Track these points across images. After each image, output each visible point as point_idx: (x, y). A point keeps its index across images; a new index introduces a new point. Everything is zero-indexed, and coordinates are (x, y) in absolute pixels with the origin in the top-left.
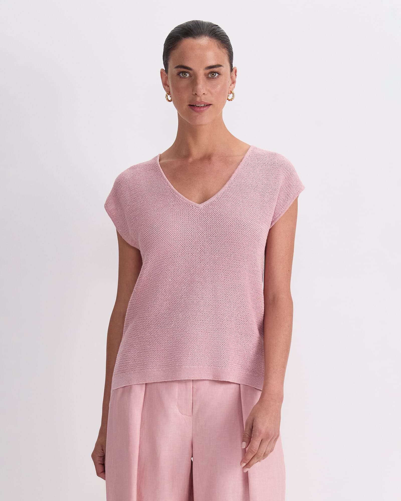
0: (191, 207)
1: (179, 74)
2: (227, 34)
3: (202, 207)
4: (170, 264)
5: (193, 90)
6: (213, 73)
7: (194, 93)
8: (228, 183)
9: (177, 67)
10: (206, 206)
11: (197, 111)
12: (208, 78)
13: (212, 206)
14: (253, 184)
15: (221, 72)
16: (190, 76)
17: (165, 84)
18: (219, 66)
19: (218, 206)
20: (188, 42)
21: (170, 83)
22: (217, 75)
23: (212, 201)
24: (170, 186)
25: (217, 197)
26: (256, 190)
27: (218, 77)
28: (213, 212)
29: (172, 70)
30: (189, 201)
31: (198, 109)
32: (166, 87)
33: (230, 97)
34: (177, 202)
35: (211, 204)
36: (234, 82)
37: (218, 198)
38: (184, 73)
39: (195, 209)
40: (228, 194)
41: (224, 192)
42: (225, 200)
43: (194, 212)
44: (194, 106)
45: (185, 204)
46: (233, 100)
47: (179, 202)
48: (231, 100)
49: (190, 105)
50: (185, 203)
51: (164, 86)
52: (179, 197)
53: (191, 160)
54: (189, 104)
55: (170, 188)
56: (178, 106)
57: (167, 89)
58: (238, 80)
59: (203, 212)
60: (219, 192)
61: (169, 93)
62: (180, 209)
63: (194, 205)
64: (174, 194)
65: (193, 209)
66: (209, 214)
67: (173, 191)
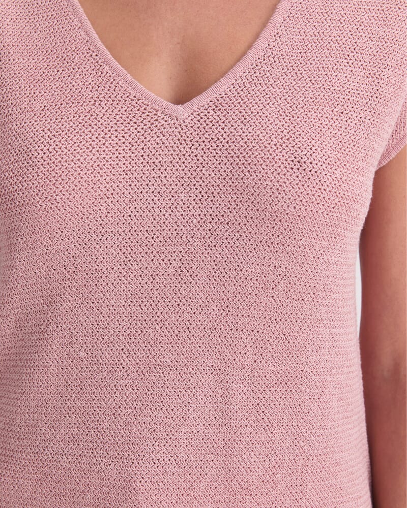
0: (150, 114)
3: (186, 115)
4: (82, 305)
8: (265, 34)
10: (200, 112)
13: (218, 112)
14: (344, 39)
19: (237, 112)
23: (219, 96)
24: (87, 33)
25: (234, 81)
26: (353, 58)
28: (222, 135)
30: (146, 91)
34: (106, 90)
35: (216, 104)
37: (237, 87)
39: (163, 122)
40: (268, 74)
41: (254, 65)
42: (258, 93)
43: (161, 132)
45: (133, 103)
47: (112, 90)
50: (131, 97)
52: (115, 73)
55: (87, 38)
59: (188, 134)
60: (239, 63)
62: (118, 117)
63: (160, 109)
64: (100, 61)
65: (157, 120)
66: (208, 144)
67: (95, 50)
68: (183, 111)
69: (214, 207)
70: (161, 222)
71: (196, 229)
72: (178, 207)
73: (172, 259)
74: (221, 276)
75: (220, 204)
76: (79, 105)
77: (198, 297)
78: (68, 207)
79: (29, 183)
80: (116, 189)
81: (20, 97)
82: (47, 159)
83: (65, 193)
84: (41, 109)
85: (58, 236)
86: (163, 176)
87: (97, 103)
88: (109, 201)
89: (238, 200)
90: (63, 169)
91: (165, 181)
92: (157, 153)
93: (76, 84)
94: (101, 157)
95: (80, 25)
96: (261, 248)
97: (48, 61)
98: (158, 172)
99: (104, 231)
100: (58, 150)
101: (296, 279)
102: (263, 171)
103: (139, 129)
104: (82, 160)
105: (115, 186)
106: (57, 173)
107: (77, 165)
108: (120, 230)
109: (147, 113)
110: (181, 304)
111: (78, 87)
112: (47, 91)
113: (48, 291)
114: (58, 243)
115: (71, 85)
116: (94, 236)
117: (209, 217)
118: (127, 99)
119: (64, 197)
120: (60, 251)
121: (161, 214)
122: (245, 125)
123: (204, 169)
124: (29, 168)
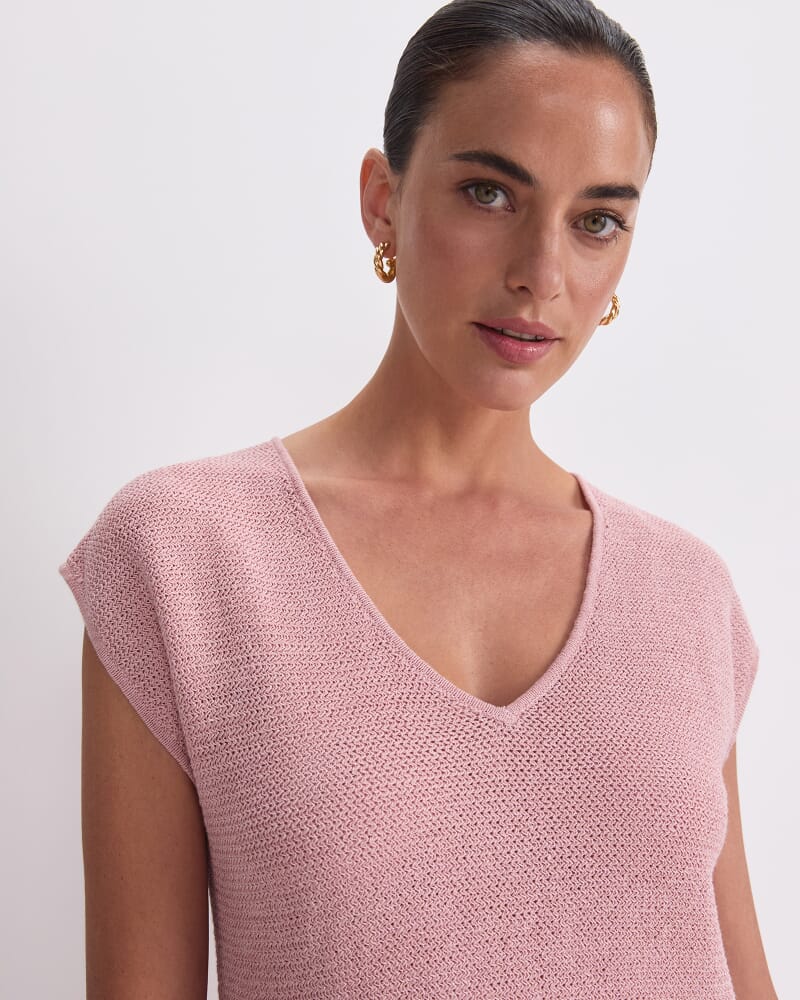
0: (470, 719)
3: (515, 718)
7: (515, 284)
9: (465, 157)
10: (529, 715)
11: (509, 355)
13: (553, 715)
16: (512, 206)
22: (611, 226)
23: (547, 695)
27: (614, 234)
29: (435, 162)
32: (378, 223)
34: (408, 689)
35: (547, 704)
39: (487, 728)
42: (593, 691)
43: (488, 742)
44: (501, 333)
45: (446, 705)
46: (612, 323)
47: (415, 688)
48: (606, 321)
49: (480, 326)
50: (442, 698)
51: (369, 217)
52: (414, 666)
53: (428, 495)
54: (477, 320)
57: (378, 231)
59: (522, 743)
62: (431, 724)
63: (480, 711)
64: (394, 651)
65: (479, 727)
66: (549, 755)
67: (385, 637)
68: (510, 715)
69: (572, 835)
70: (506, 862)
71: (551, 868)
72: (526, 840)
73: (526, 913)
74: (592, 930)
75: (579, 832)
76: (379, 708)
77: (566, 962)
78: (385, 853)
79: (328, 821)
80: (445, 821)
81: (296, 697)
82: (351, 786)
83: (381, 833)
84: (328, 715)
85: (371, 895)
86: (500, 800)
87: (401, 707)
88: (438, 839)
89: (603, 824)
90: (375, 798)
91: (504, 807)
92: (489, 770)
93: (369, 681)
94: (422, 779)
95: (360, 604)
96: (638, 884)
97: (326, 648)
98: (493, 795)
99: (433, 883)
100: (364, 772)
101: (682, 921)
102: (630, 784)
103: (460, 738)
104: (399, 784)
105: (442, 818)
106: (367, 806)
107: (394, 793)
108: (455, 879)
109: (467, 719)
110: (546, 975)
111: (372, 685)
112: (331, 690)
113: (357, 979)
114: (371, 906)
115: (363, 681)
116: (420, 890)
117: (567, 850)
118: (437, 700)
119: (379, 838)
120: (373, 917)
121: (505, 852)
122: (590, 729)
123: (551, 787)
124: (327, 800)
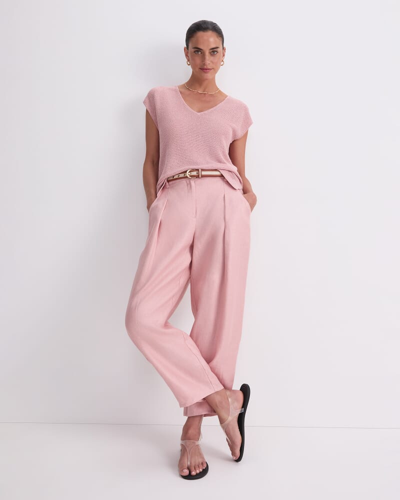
1: (195, 52)
2: (221, 28)
5: (203, 61)
6: (213, 52)
7: (203, 63)
9: (194, 48)
10: (202, 114)
12: (212, 55)
15: (219, 51)
16: (201, 53)
17: (187, 55)
18: (217, 48)
20: (200, 34)
21: (189, 55)
22: (216, 53)
29: (191, 49)
31: (205, 71)
32: (187, 57)
33: (222, 63)
36: (224, 55)
38: (198, 51)
39: (195, 114)
44: (203, 69)
48: (222, 65)
54: (200, 68)
56: (193, 68)
58: (226, 54)
61: (189, 61)
